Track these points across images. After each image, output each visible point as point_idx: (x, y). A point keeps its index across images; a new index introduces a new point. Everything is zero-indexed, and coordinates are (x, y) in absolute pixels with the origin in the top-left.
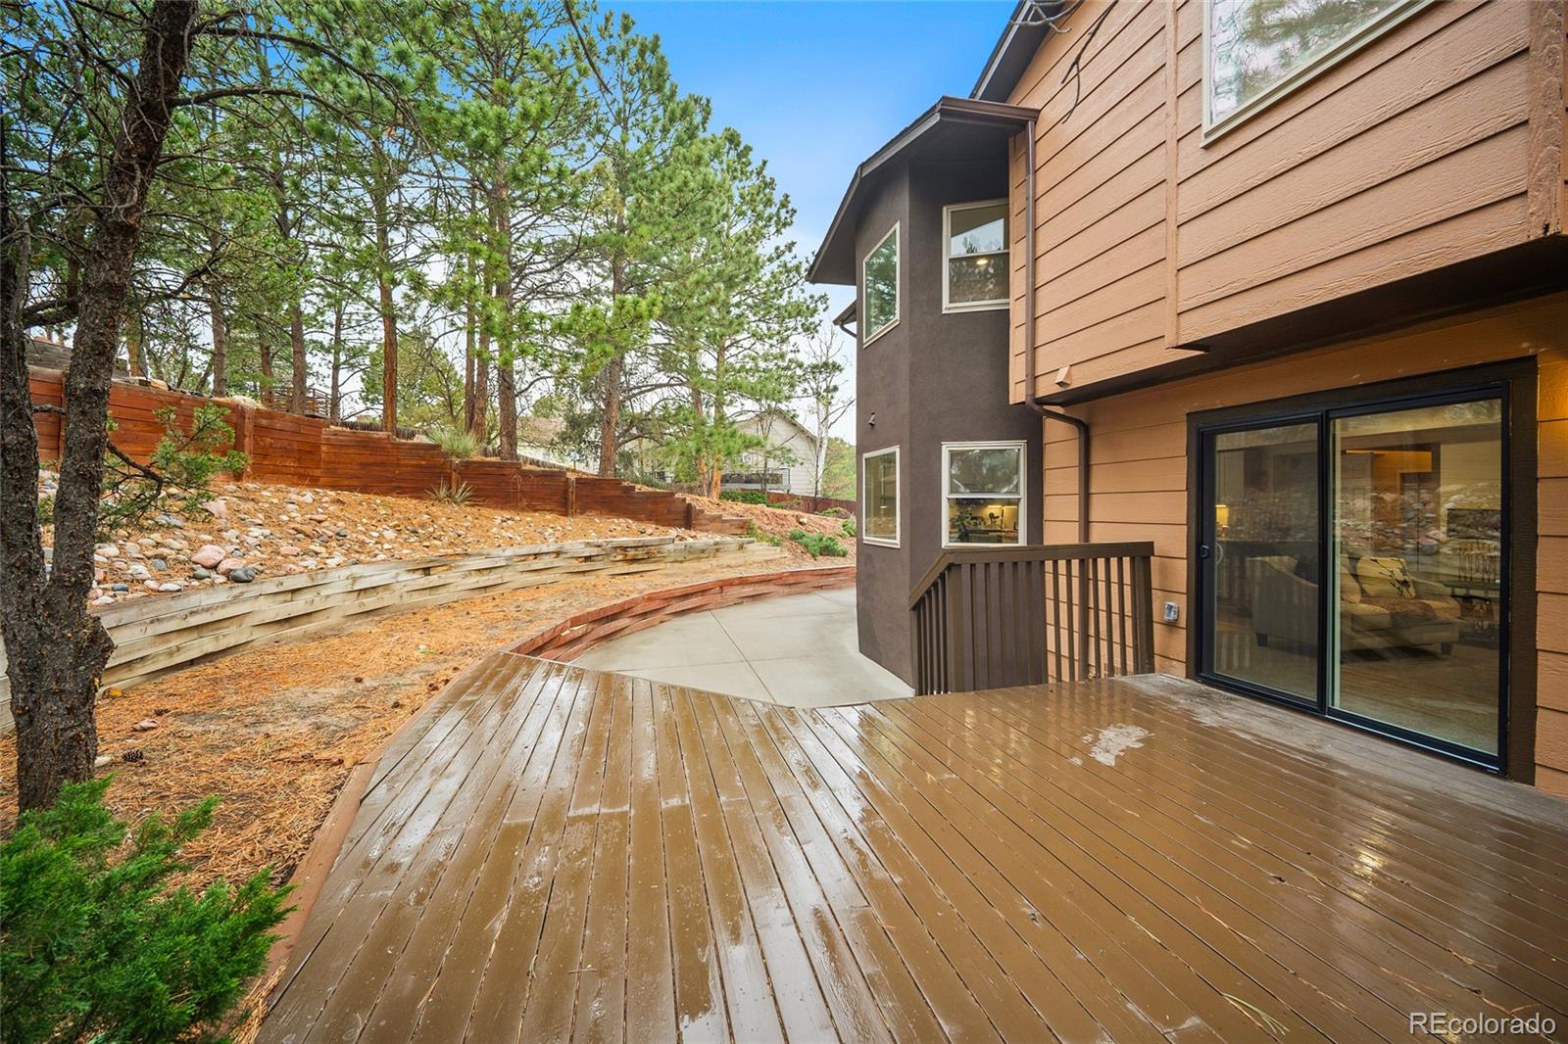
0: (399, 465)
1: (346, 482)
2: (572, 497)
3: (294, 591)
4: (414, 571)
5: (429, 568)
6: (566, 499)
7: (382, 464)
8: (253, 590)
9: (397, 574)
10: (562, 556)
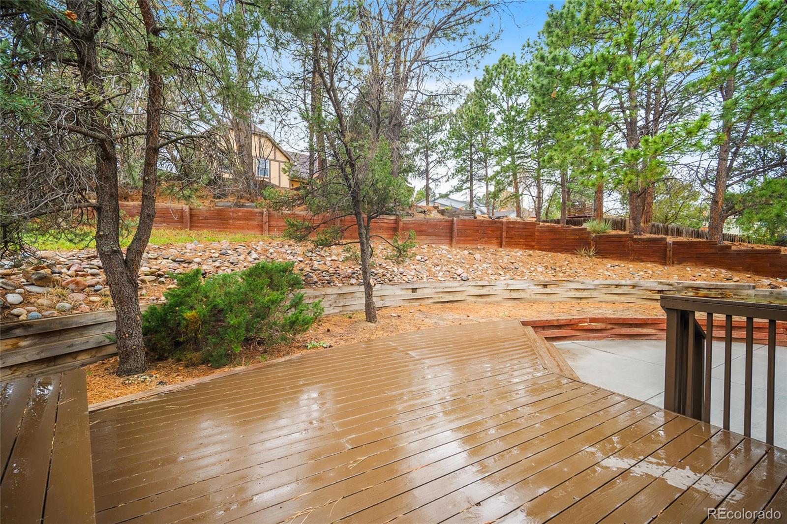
0: (566, 239)
1: (544, 247)
2: (670, 254)
3: (483, 286)
4: (538, 285)
5: (547, 285)
6: (666, 255)
7: (559, 239)
8: (466, 283)
9: (529, 286)
10: (637, 288)
